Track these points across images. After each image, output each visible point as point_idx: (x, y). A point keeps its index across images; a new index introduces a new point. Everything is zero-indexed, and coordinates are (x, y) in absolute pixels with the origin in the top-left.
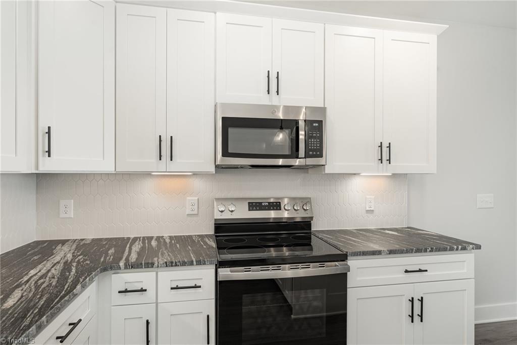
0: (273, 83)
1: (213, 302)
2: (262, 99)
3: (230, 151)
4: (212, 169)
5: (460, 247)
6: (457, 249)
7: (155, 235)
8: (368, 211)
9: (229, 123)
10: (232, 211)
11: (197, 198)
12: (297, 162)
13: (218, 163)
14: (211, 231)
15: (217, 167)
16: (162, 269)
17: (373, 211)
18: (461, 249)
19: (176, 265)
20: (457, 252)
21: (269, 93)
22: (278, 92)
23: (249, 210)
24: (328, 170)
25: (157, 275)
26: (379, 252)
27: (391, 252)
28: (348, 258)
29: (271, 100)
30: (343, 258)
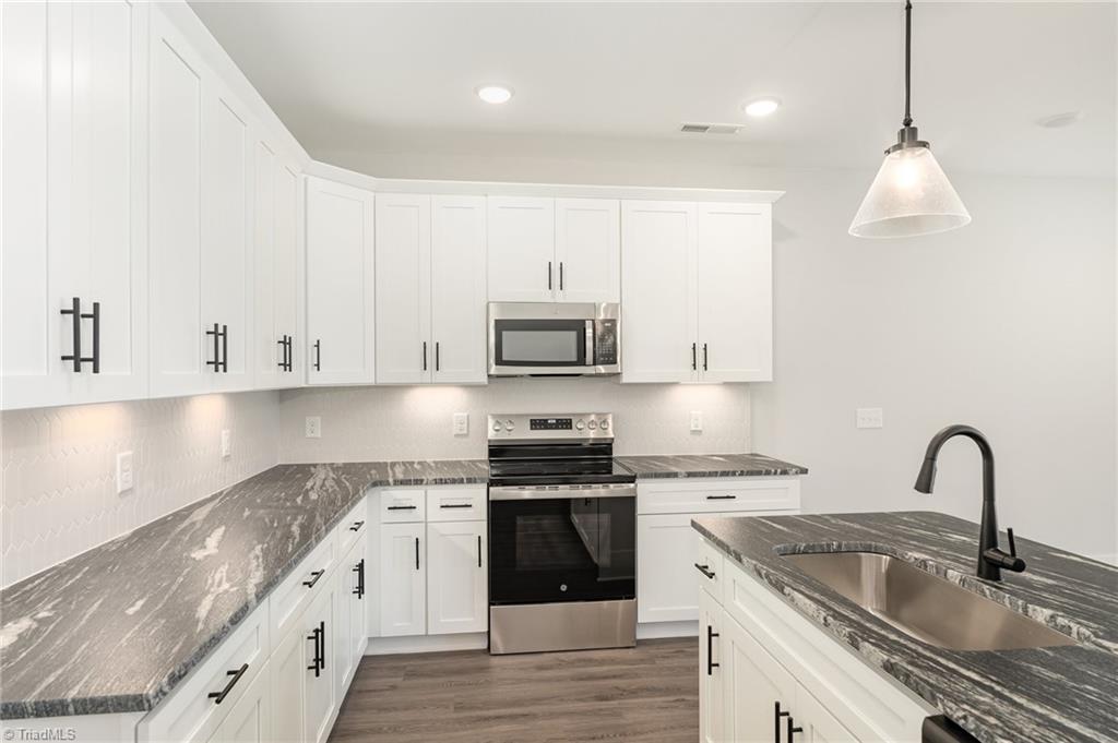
0: (556, 276)
1: (485, 523)
2: (545, 296)
3: (504, 358)
4: (485, 380)
5: (779, 471)
6: (775, 473)
7: (416, 461)
8: (694, 432)
9: (502, 326)
10: (510, 430)
11: (466, 414)
12: (583, 370)
13: (492, 372)
14: (485, 456)
15: (490, 377)
16: (431, 487)
17: (700, 431)
18: (781, 474)
19: (446, 483)
20: (776, 477)
21: (550, 289)
22: (561, 286)
23: (532, 429)
24: (625, 379)
25: (426, 492)
26: (675, 475)
27: (690, 475)
28: (637, 481)
29: (553, 297)
30: (632, 479)
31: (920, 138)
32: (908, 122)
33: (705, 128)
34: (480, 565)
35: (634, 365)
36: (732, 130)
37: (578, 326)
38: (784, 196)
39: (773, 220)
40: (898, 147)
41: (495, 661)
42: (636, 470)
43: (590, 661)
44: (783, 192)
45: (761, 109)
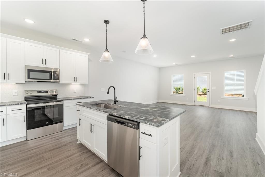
0: (44, 62)
1: (26, 113)
2: (42, 65)
3: (30, 78)
4: (24, 82)
8: (74, 93)
9: (29, 71)
10: (31, 94)
11: (17, 91)
12: (51, 81)
13: (26, 80)
14: (24, 99)
15: (26, 82)
16: (8, 106)
18: (90, 98)
19: (13, 105)
21: (43, 64)
22: (46, 64)
23: (37, 93)
24: (61, 83)
25: (7, 108)
26: (71, 99)
27: (74, 99)
28: (64, 101)
29: (43, 66)
30: (62, 101)
31: (108, 50)
32: (107, 48)
33: (77, 40)
34: (24, 122)
35: (62, 80)
36: (82, 42)
37: (50, 72)
38: (90, 55)
39: (89, 58)
40: (105, 51)
41: (28, 141)
42: (63, 99)
43: (53, 135)
44: (90, 54)
45: (87, 40)
